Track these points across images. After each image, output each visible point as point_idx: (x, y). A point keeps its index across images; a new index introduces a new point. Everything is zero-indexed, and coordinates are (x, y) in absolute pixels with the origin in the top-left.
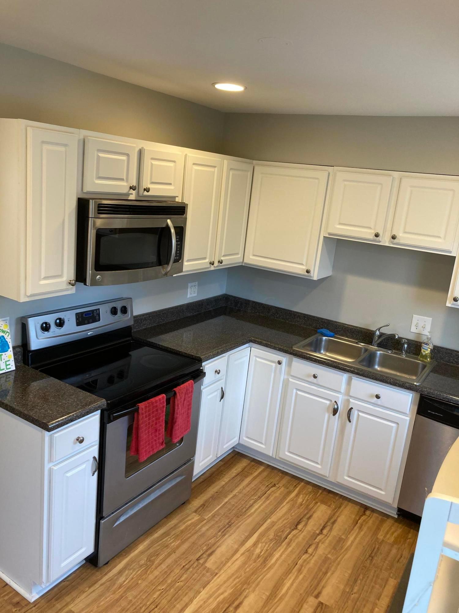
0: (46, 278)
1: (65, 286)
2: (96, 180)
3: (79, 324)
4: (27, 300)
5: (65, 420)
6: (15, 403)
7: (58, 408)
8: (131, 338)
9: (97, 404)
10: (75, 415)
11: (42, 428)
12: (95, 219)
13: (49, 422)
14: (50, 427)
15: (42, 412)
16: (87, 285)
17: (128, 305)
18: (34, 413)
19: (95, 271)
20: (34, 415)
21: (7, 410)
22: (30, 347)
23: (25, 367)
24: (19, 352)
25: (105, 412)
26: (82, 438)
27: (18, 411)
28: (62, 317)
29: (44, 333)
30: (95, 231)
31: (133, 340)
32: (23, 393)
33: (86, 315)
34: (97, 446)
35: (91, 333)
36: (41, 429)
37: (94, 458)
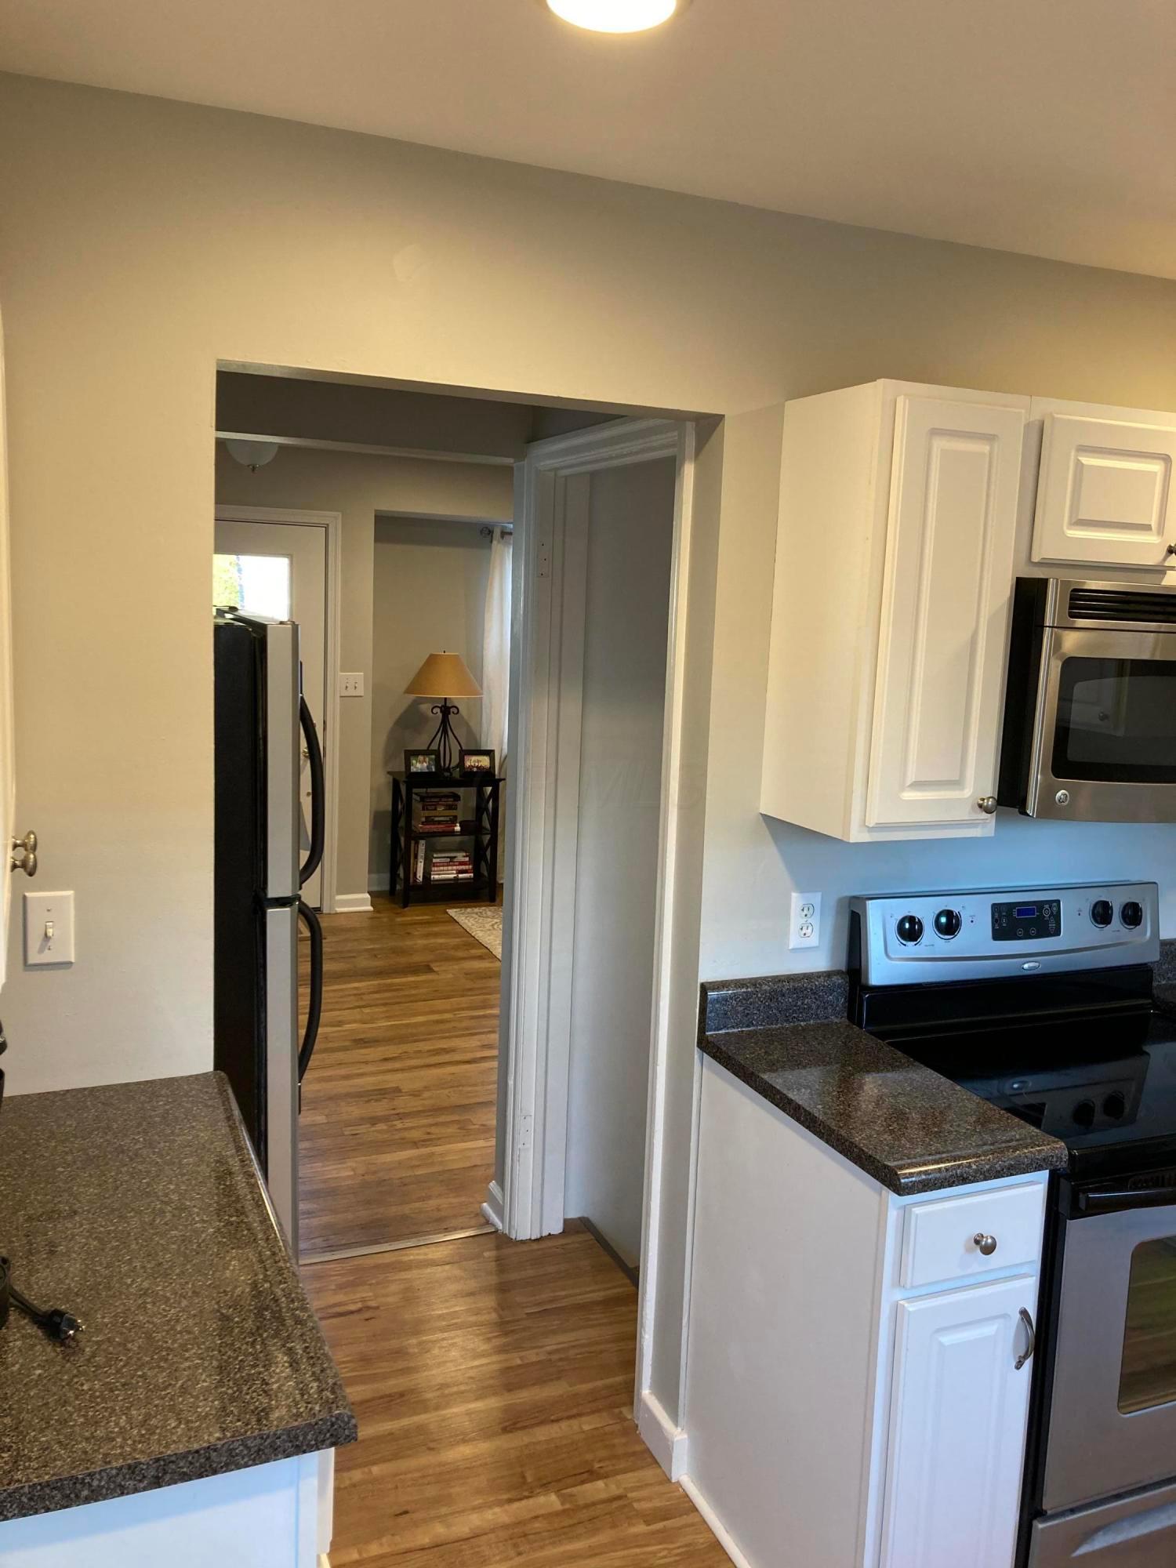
0: (918, 785)
1: (965, 813)
2: (1068, 529)
3: (999, 934)
4: (866, 837)
5: (944, 1174)
6: (820, 1106)
7: (927, 1139)
8: (1150, 1001)
9: (1039, 1151)
10: (974, 1167)
11: (883, 1182)
12: (1060, 631)
13: (901, 1168)
14: (903, 1181)
15: (885, 1139)
16: (1028, 815)
17: (1144, 900)
18: (863, 1139)
19: (1053, 777)
20: (863, 1143)
21: (798, 1120)
22: (867, 978)
23: (852, 1028)
24: (839, 986)
25: (1063, 1182)
26: (990, 1241)
27: (824, 1128)
28: (956, 910)
29: (905, 945)
30: (1060, 664)
31: (1156, 1007)
32: (840, 1087)
33: (1020, 912)
34: (1034, 1278)
35: (1032, 964)
36: (878, 1183)
37: (1024, 1313)
